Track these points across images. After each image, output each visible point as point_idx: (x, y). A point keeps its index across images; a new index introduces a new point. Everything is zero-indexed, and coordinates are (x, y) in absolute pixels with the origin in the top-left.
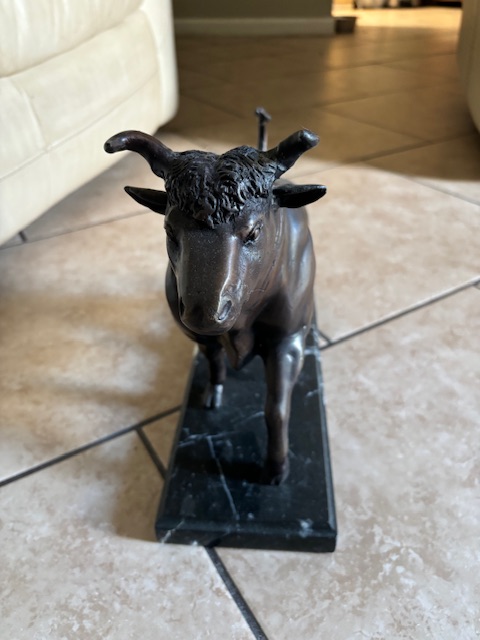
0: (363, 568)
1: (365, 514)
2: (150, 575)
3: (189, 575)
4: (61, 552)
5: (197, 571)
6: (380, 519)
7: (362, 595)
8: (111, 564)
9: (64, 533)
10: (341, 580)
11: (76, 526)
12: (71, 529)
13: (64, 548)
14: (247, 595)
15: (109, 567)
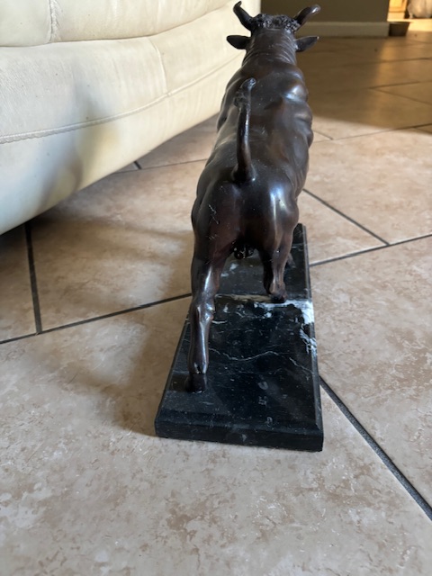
0: (418, 376)
1: (420, 346)
7: (417, 390)
10: (401, 380)
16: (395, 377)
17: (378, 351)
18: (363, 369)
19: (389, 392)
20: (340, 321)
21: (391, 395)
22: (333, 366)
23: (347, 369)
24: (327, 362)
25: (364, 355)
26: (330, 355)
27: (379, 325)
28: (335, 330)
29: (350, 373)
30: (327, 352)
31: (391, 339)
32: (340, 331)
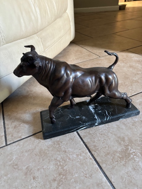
0: (126, 156)
1: (126, 143)
2: (75, 154)
3: (84, 154)
4: (54, 148)
5: (86, 154)
6: (130, 145)
7: (125, 162)
8: (66, 151)
9: (54, 144)
10: (120, 158)
11: (57, 142)
12: (56, 143)
13: (55, 147)
14: (98, 160)
15: (65, 152)
16: (118, 157)
17: (113, 146)
18: (108, 154)
20: (101, 134)
21: (117, 164)
22: (99, 153)
23: (103, 154)
24: (97, 151)
25: (109, 148)
26: (98, 149)
27: (114, 136)
28: (100, 139)
29: (104, 156)
30: (97, 148)
31: (117, 141)
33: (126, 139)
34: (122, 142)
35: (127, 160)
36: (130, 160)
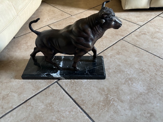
0: (107, 103)
1: (106, 93)
2: (67, 111)
3: (75, 110)
6: (109, 93)
8: (59, 111)
10: (104, 106)
11: (49, 105)
14: (87, 112)
16: (102, 105)
17: (97, 97)
18: (94, 105)
19: (101, 111)
20: (86, 89)
22: (87, 106)
23: (90, 106)
24: (85, 105)
25: (93, 100)
27: (96, 88)
28: (85, 93)
29: (91, 107)
30: (85, 102)
31: (99, 92)
32: (86, 93)
33: (105, 89)
34: (103, 92)
35: (108, 107)
36: (111, 106)
